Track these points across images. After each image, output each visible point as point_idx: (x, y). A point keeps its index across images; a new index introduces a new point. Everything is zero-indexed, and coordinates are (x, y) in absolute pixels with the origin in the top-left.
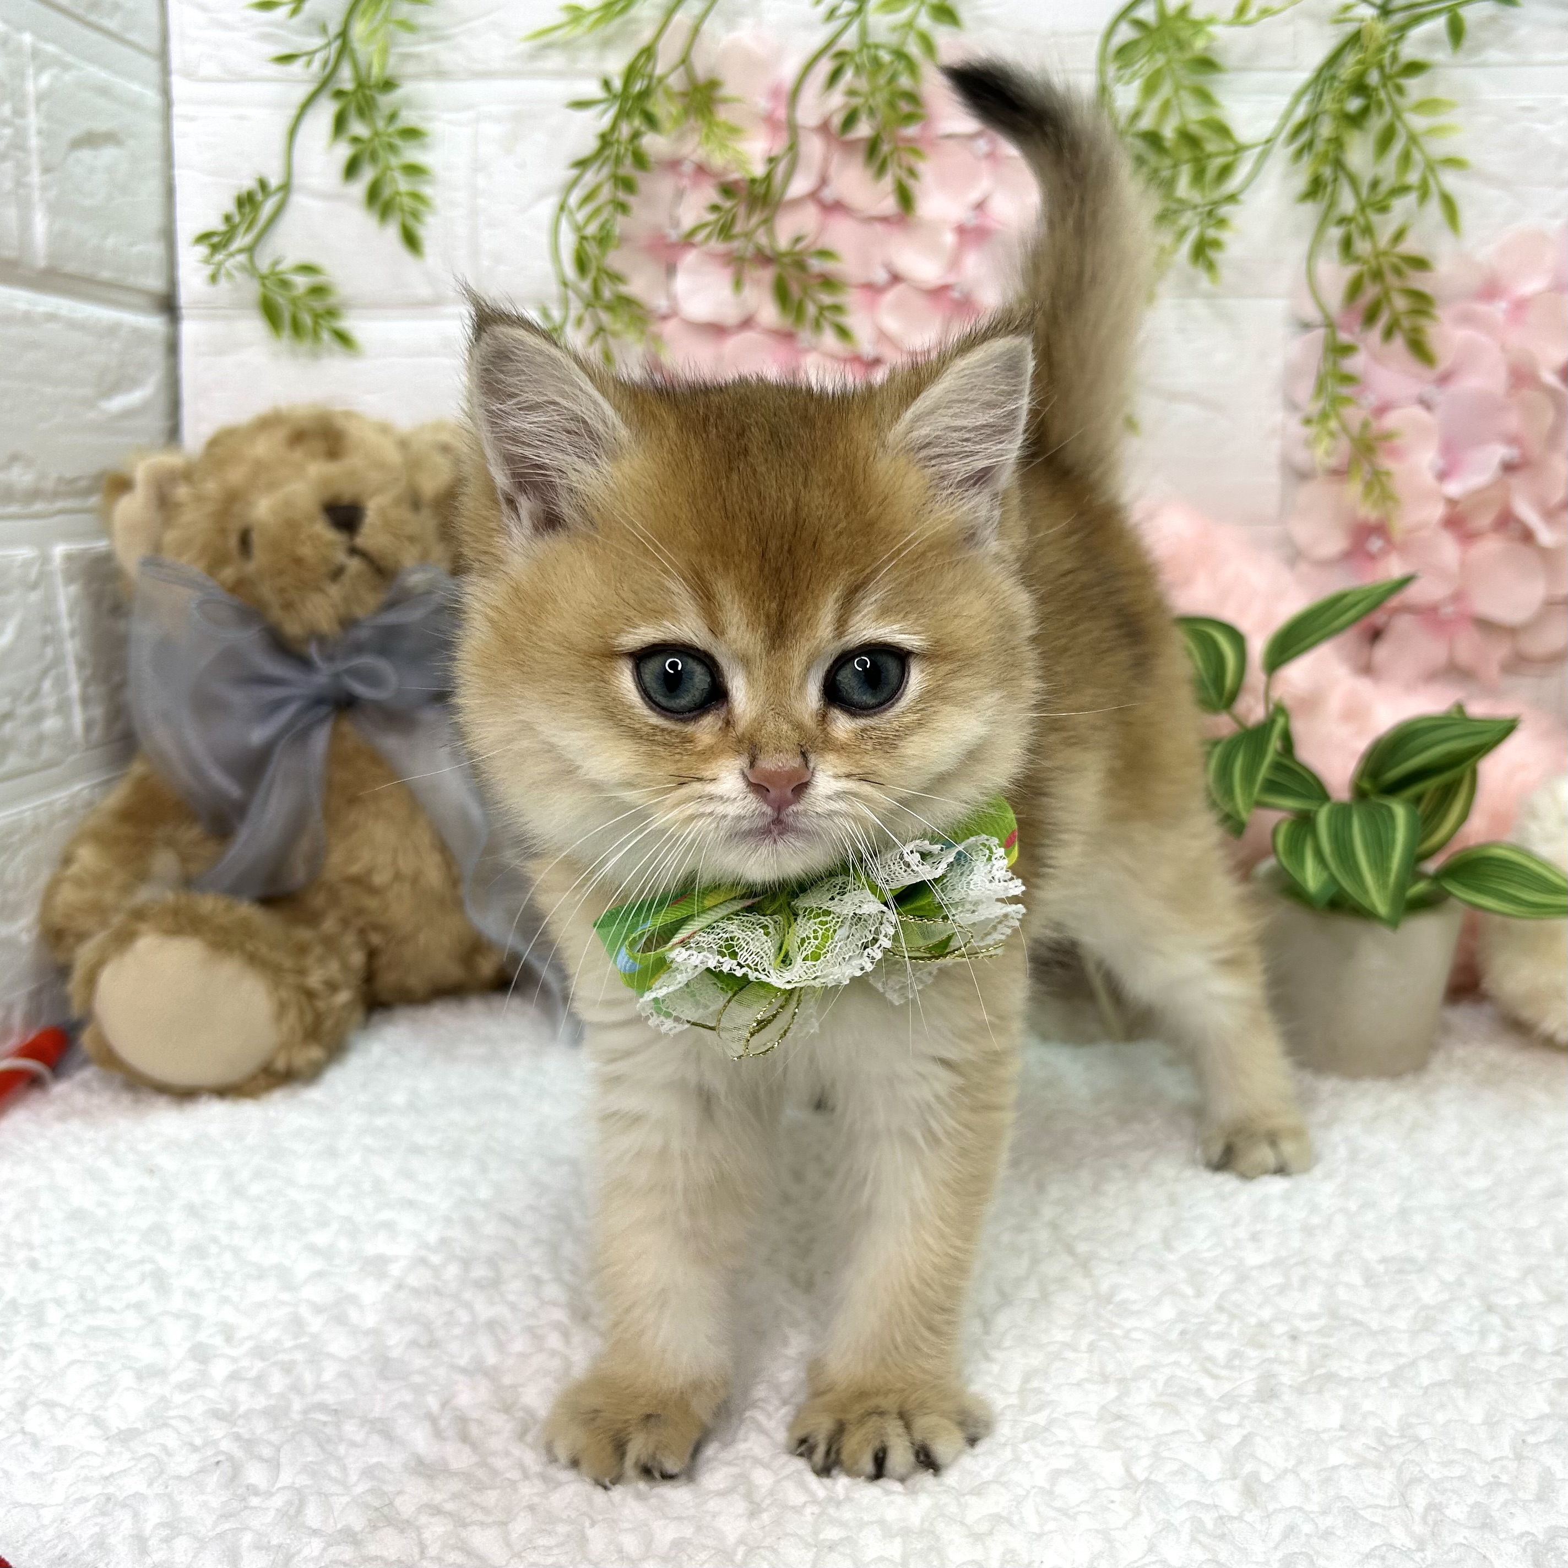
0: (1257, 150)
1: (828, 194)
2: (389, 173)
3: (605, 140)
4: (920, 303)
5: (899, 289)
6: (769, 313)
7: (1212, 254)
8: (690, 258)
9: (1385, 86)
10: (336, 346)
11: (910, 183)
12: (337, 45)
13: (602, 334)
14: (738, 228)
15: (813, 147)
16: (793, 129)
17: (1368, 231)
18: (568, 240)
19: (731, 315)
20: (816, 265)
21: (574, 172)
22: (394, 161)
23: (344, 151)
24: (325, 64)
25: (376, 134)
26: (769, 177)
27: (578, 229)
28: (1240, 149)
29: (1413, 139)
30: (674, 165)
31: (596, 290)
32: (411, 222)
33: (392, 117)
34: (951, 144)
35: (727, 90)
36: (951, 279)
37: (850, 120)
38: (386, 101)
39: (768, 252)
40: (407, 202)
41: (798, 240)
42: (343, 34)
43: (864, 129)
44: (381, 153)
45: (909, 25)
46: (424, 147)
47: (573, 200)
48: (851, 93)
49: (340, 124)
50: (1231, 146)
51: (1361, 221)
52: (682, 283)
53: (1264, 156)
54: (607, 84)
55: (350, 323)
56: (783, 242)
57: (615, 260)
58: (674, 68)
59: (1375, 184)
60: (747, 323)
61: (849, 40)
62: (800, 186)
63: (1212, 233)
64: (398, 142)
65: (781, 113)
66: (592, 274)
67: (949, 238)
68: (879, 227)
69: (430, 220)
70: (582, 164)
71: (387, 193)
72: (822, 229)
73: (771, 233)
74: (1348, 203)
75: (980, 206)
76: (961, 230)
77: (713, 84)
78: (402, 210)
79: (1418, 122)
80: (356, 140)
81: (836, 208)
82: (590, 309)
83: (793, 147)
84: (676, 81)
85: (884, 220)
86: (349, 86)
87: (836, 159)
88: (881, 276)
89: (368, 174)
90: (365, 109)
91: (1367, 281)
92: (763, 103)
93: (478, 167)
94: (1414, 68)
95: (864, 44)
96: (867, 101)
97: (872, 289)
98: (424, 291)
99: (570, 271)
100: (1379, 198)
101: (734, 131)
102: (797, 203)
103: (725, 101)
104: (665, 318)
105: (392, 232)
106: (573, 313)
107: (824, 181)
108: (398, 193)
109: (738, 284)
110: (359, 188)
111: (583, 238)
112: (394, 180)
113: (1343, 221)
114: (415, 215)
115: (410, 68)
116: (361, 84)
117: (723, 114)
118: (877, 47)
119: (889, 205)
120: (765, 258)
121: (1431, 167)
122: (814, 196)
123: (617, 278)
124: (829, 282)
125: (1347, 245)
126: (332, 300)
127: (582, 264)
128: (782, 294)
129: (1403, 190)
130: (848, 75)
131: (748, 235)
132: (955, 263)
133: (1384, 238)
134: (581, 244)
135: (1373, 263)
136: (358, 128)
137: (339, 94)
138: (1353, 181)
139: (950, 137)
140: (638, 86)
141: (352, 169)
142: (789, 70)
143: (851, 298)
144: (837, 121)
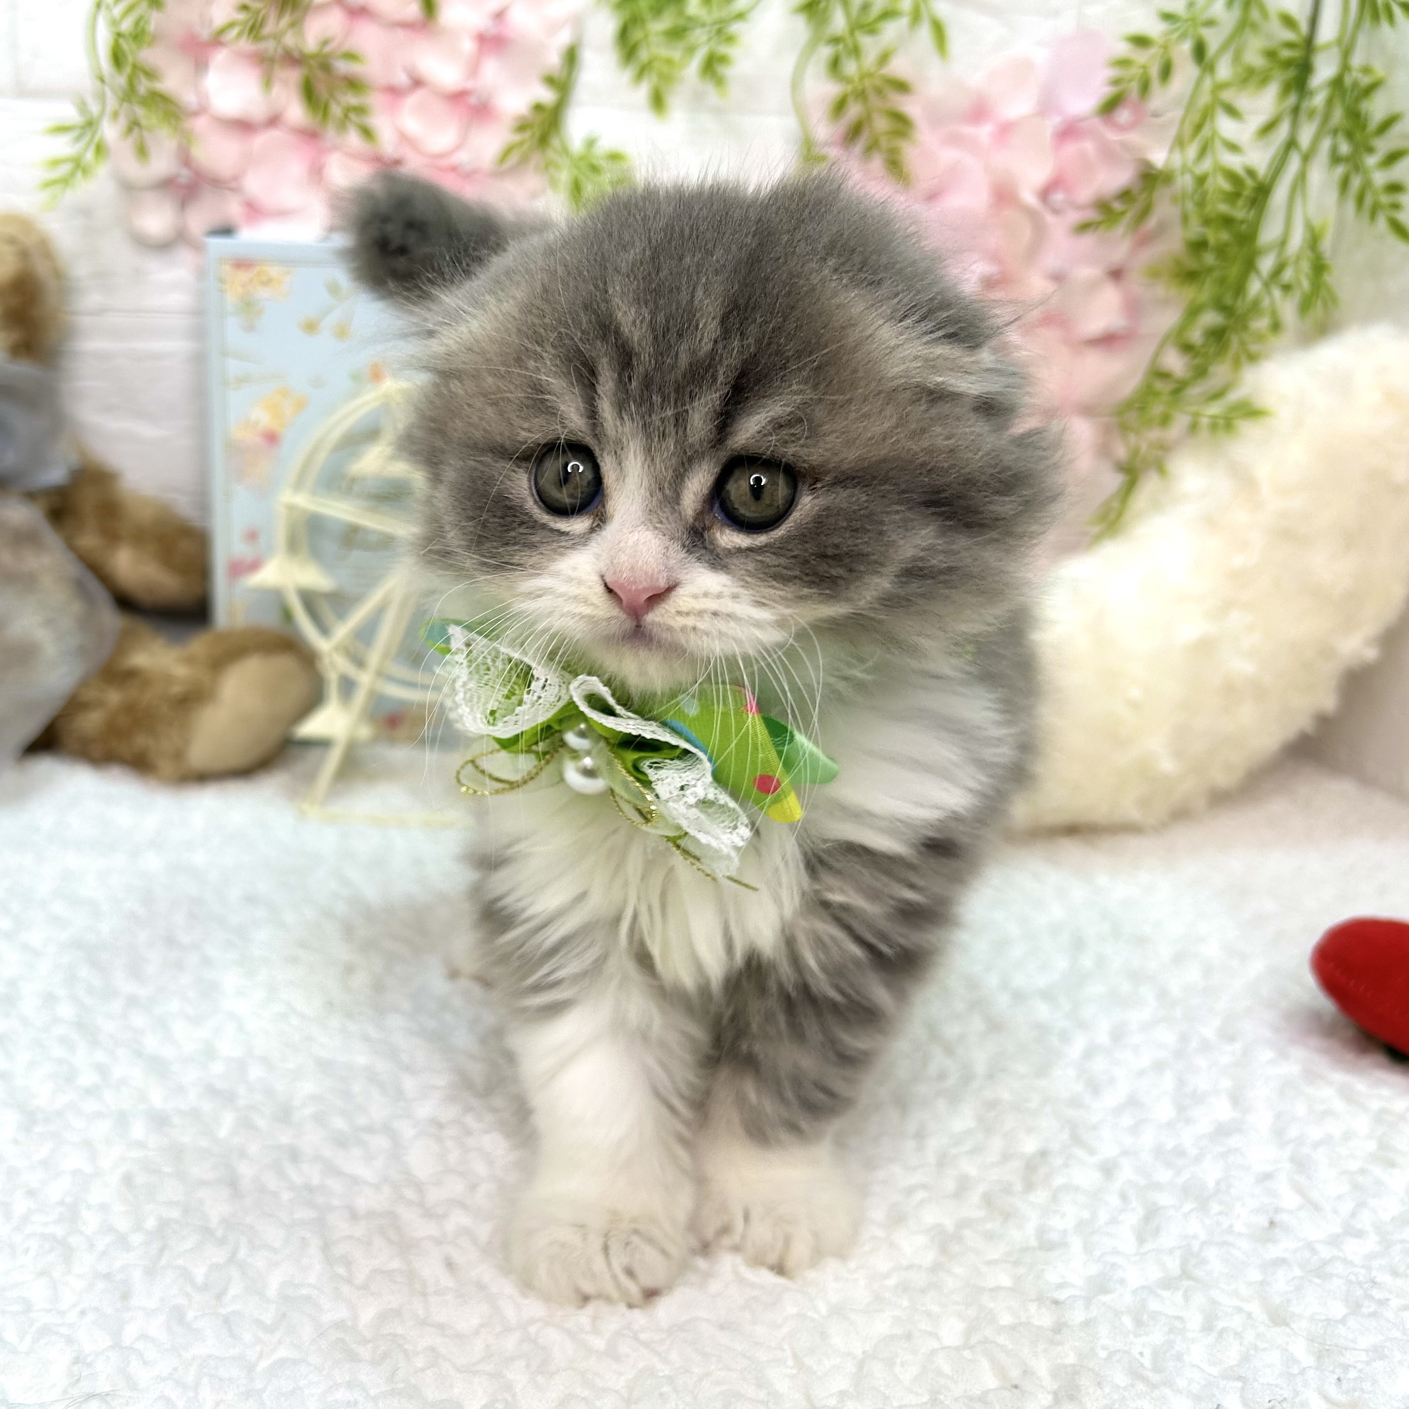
4: (441, 107)
5: (420, 93)
6: (296, 112)
7: (721, 69)
8: (220, 57)
13: (136, 130)
14: (267, 30)
17: (855, 51)
18: (104, 37)
19: (259, 112)
20: (342, 67)
27: (115, 24)
31: (132, 85)
36: (469, 85)
39: (296, 53)
41: (326, 42)
51: (850, 41)
52: (212, 80)
56: (311, 44)
57: (149, 56)
59: (865, 8)
60: (274, 121)
63: (721, 49)
66: (128, 70)
67: (468, 46)
68: (401, 33)
72: (348, 33)
73: (300, 34)
74: (839, 23)
75: (499, 16)
76: (481, 38)
81: (361, 12)
82: (126, 103)
85: (409, 26)
88: (402, 80)
91: (850, 99)
99: (106, 66)
100: (869, 20)
102: (324, 7)
104: (195, 114)
106: (109, 107)
109: (268, 82)
111: (119, 34)
113: (833, 40)
119: (414, 10)
120: (293, 59)
123: (151, 74)
124: (353, 84)
125: (835, 64)
127: (118, 60)
128: (309, 93)
129: (890, 14)
131: (277, 37)
132: (474, 70)
133: (869, 60)
134: (116, 40)
135: (858, 84)
138: (845, 2)
143: (374, 100)
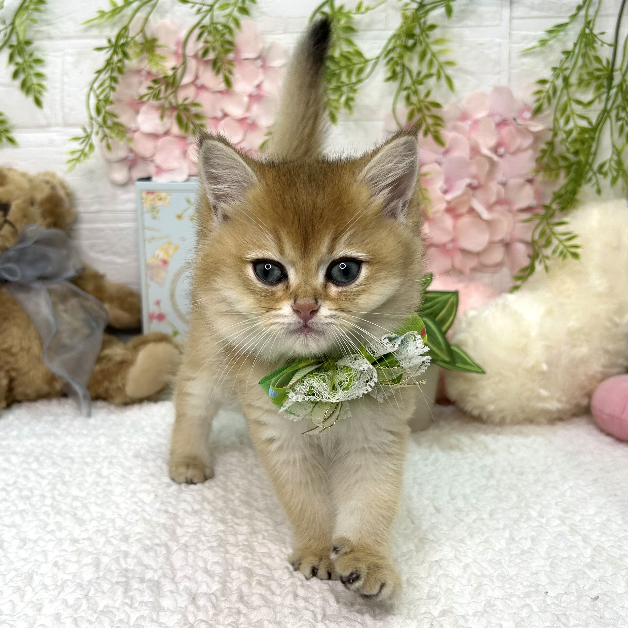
0: (373, 61)
1: (199, 82)
2: (29, 76)
3: (109, 63)
4: (235, 125)
5: (226, 120)
6: (176, 130)
7: (351, 103)
8: (144, 109)
9: (422, 35)
10: (9, 144)
11: (230, 77)
12: (10, 28)
13: (106, 138)
14: (162, 95)
15: (192, 64)
16: (184, 56)
17: (416, 92)
18: (93, 102)
19: (161, 130)
20: (194, 110)
21: (96, 75)
22: (32, 72)
23: (13, 68)
24: (5, 35)
25: (25, 61)
26: (174, 75)
27: (97, 96)
28: (366, 61)
29: (434, 55)
30: (138, 72)
31: (105, 121)
32: (38, 95)
33: (31, 55)
34: (246, 62)
35: (160, 43)
36: (247, 115)
37: (206, 52)
38: (29, 49)
39: (174, 104)
40: (37, 87)
41: (186, 99)
42: (13, 23)
43: (211, 56)
44: (27, 69)
45: (230, 15)
46: (43, 66)
47: (96, 85)
48: (206, 42)
49: (11, 58)
50: (363, 60)
51: (413, 88)
52: (141, 118)
53: (376, 64)
54: (109, 41)
55: (15, 135)
56: (180, 101)
57: (112, 108)
58: (138, 34)
59: (419, 74)
60: (167, 133)
61: (207, 21)
62: (187, 79)
63: (351, 95)
64: (34, 65)
65: (180, 51)
66: (103, 114)
67: (246, 99)
68: (219, 95)
69: (45, 94)
70: (99, 72)
71: (28, 84)
72: (197, 95)
73: (176, 97)
74: (408, 81)
75: (259, 86)
76: (251, 96)
77: (154, 40)
78: (35, 91)
79: (435, 48)
80: (17, 64)
81: (202, 88)
82: (101, 128)
83: (184, 63)
84: (139, 39)
85: (221, 92)
86: (15, 43)
87: (202, 68)
88: (219, 114)
89: (22, 77)
90: (21, 52)
91: (416, 112)
92: (173, 47)
93: (65, 73)
94: (432, 27)
95: (212, 23)
96: (212, 45)
97: (216, 119)
98: (43, 122)
99: (93, 113)
100: (420, 79)
101: (162, 58)
102: (186, 86)
103: (159, 46)
104: (135, 131)
105: (30, 100)
106: (95, 130)
107: (197, 77)
108: (33, 84)
109: (162, 117)
110: (18, 82)
111: (99, 100)
112: (31, 79)
113: (407, 88)
114: (40, 93)
115: (39, 36)
116: (19, 42)
117: (158, 52)
118: (216, 24)
119: (222, 86)
120: (174, 108)
121: (441, 66)
122: (193, 83)
123: (114, 115)
124: (198, 116)
125: (408, 98)
126: (7, 126)
127: (98, 111)
128: (180, 121)
129: (429, 76)
130: (205, 35)
131: (166, 98)
132: (248, 109)
133: (422, 95)
134: (98, 102)
135: (418, 106)
136: (19, 59)
137: (11, 46)
138: (410, 72)
139: (246, 59)
140: (122, 41)
141: (15, 75)
142: (183, 34)
143: (207, 122)
144: (200, 53)
